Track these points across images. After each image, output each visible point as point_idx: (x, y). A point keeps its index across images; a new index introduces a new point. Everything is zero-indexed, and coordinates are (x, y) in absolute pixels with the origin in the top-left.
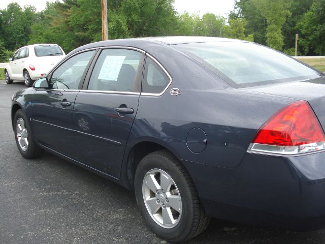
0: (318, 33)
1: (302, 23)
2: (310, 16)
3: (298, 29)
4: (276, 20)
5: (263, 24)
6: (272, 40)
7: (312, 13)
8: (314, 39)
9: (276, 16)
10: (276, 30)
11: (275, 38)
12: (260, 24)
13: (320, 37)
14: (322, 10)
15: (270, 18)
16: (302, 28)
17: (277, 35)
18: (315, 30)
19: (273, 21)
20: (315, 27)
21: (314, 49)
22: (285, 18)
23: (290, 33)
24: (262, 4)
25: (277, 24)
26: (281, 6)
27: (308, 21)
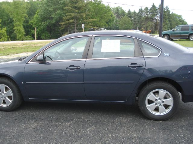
0: (42, 27)
1: (32, 21)
2: (37, 18)
3: (30, 25)
4: (19, 19)
5: (8, 22)
6: (18, 31)
7: (38, 16)
8: (40, 30)
9: (19, 17)
10: (19, 25)
11: (20, 30)
12: (7, 22)
13: (44, 29)
14: (44, 14)
15: (16, 18)
16: (32, 24)
17: (21, 28)
18: (40, 25)
19: (17, 20)
20: (40, 24)
21: (40, 36)
22: (24, 18)
23: (26, 27)
24: (10, 10)
25: (20, 22)
26: (21, 12)
27: (36, 20)
